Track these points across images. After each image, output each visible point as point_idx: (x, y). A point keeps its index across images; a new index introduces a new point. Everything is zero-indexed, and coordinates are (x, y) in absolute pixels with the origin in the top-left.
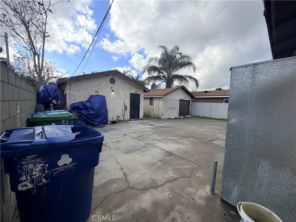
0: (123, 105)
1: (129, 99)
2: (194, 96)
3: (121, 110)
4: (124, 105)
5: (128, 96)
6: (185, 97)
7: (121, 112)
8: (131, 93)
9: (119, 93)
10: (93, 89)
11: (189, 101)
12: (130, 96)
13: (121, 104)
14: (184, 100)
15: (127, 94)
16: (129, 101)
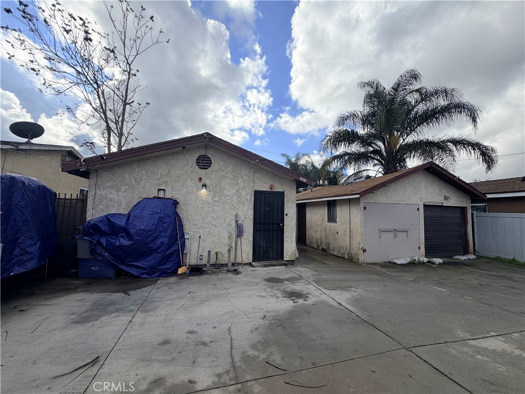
0: (234, 224)
1: (252, 207)
2: (484, 194)
3: (226, 235)
4: (237, 221)
5: (248, 197)
6: (446, 198)
7: (226, 241)
8: (255, 191)
9: (222, 192)
10: (151, 183)
11: (463, 210)
12: (253, 198)
13: (228, 220)
14: (442, 206)
15: (244, 193)
16: (251, 212)
